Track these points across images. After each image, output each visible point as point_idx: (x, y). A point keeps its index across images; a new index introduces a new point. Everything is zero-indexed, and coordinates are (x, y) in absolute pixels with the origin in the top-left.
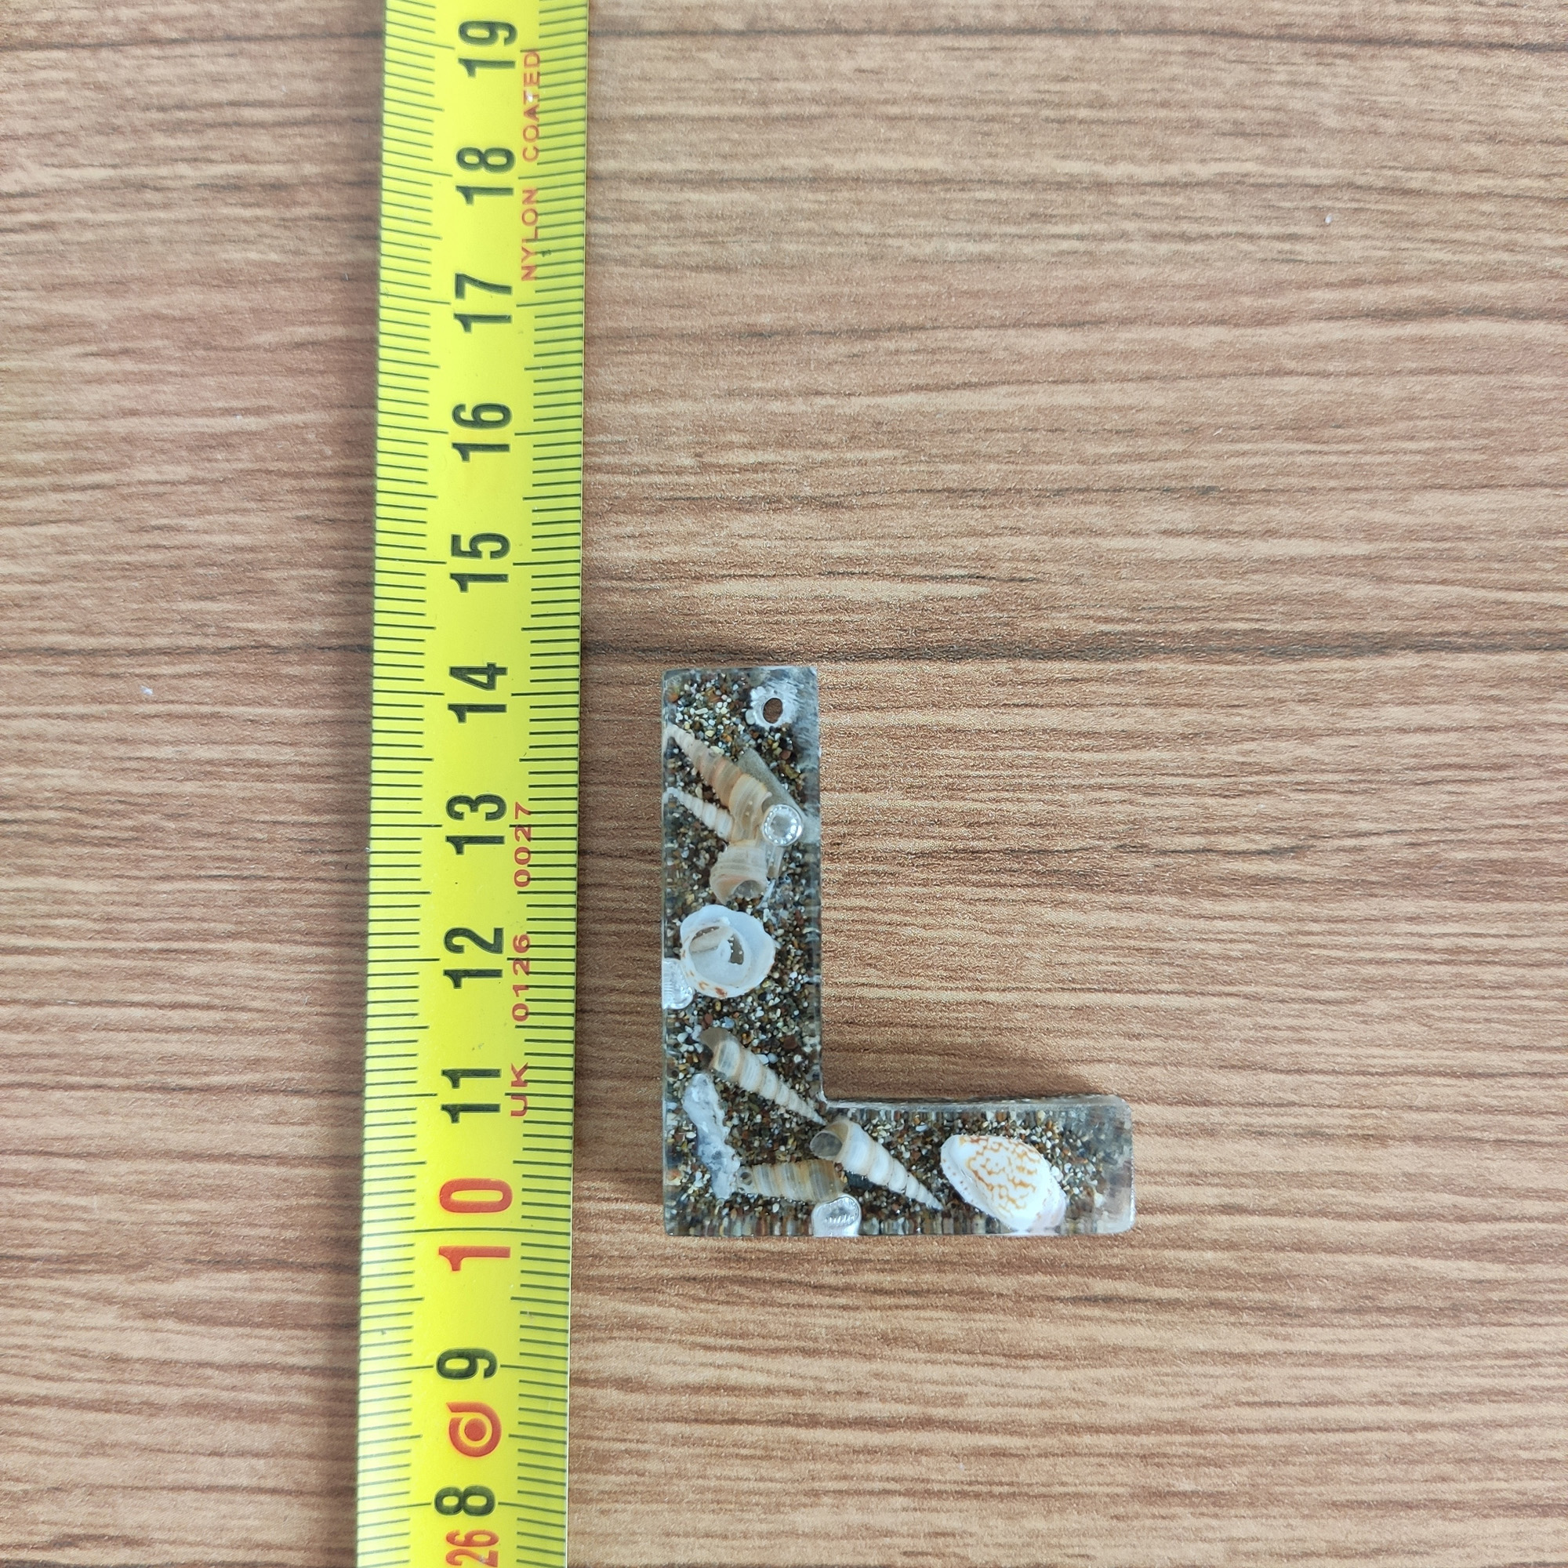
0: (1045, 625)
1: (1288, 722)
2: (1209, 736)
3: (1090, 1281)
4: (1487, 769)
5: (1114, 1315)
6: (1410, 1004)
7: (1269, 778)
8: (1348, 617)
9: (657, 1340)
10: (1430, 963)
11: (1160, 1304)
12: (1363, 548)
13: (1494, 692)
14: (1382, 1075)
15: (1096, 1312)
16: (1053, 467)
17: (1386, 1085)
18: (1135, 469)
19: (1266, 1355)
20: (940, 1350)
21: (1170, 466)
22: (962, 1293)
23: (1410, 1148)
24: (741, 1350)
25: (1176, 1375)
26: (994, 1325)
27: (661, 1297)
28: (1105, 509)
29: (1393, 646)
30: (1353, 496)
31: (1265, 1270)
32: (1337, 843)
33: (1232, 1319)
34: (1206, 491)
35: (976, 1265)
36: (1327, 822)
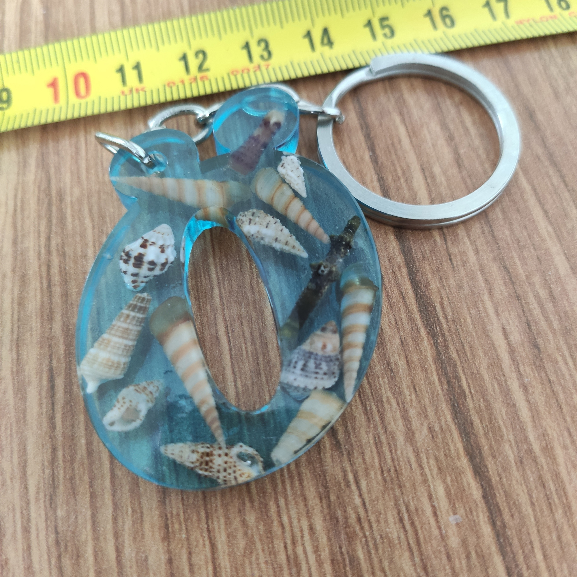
0: (430, 276)
1: (415, 423)
2: (393, 378)
3: (62, 376)
4: (422, 560)
5: (44, 393)
6: (256, 538)
7: (377, 419)
8: (491, 447)
9: (18, 174)
10: (286, 547)
11: (52, 419)
12: (536, 448)
13: (473, 554)
14: (208, 530)
15: (45, 383)
16: (518, 263)
17: (202, 533)
18: (534, 305)
19: (26, 488)
20: (19, 304)
21: (543, 324)
22: (51, 308)
23: (163, 558)
24: (15, 211)
25: (11, 435)
26: (34, 329)
27: (40, 171)
28: (506, 294)
29: (481, 479)
30: (566, 434)
31: (77, 477)
32: (349, 469)
33: (46, 463)
34: (536, 346)
35: (67, 313)
36: (360, 460)
